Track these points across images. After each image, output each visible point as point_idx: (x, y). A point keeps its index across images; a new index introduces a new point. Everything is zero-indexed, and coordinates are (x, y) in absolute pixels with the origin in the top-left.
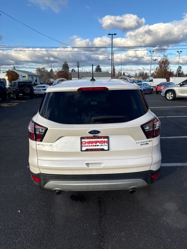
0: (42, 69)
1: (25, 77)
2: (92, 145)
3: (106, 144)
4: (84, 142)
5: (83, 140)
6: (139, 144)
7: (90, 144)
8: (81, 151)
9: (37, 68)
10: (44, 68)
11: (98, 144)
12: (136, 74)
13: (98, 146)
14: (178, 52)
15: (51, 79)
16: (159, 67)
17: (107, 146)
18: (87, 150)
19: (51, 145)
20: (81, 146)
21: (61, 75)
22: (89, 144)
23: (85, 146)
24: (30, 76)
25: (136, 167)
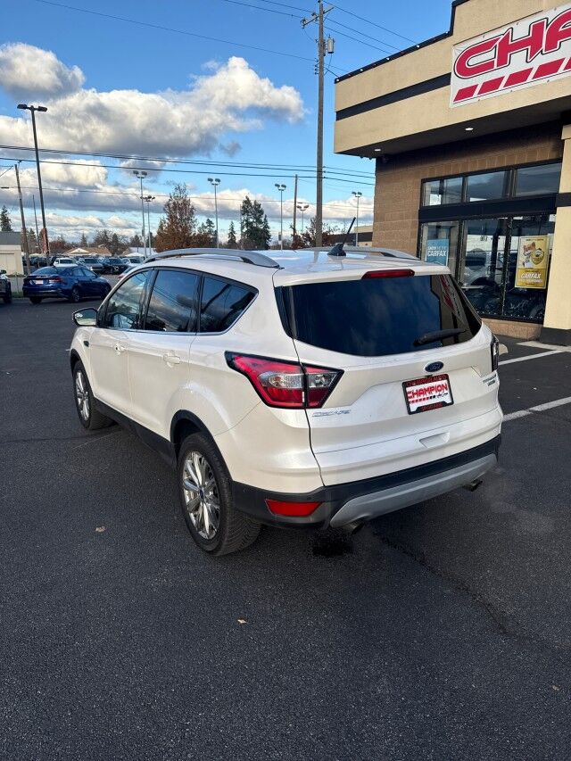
2: (425, 396)
3: (446, 392)
4: (410, 392)
5: (408, 389)
6: (486, 384)
7: (422, 397)
8: (410, 413)
11: (434, 393)
12: (84, 239)
13: (434, 397)
14: (210, 180)
16: (167, 221)
17: (449, 395)
18: (420, 410)
19: (346, 412)
20: (408, 403)
22: (420, 394)
23: (413, 402)
25: (489, 430)
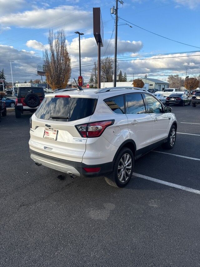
0: (175, 76)
1: (152, 85)
4: (46, 132)
9: (169, 76)
10: (177, 76)
15: (183, 87)
18: (45, 138)
20: (44, 135)
21: (190, 82)
24: (158, 84)
